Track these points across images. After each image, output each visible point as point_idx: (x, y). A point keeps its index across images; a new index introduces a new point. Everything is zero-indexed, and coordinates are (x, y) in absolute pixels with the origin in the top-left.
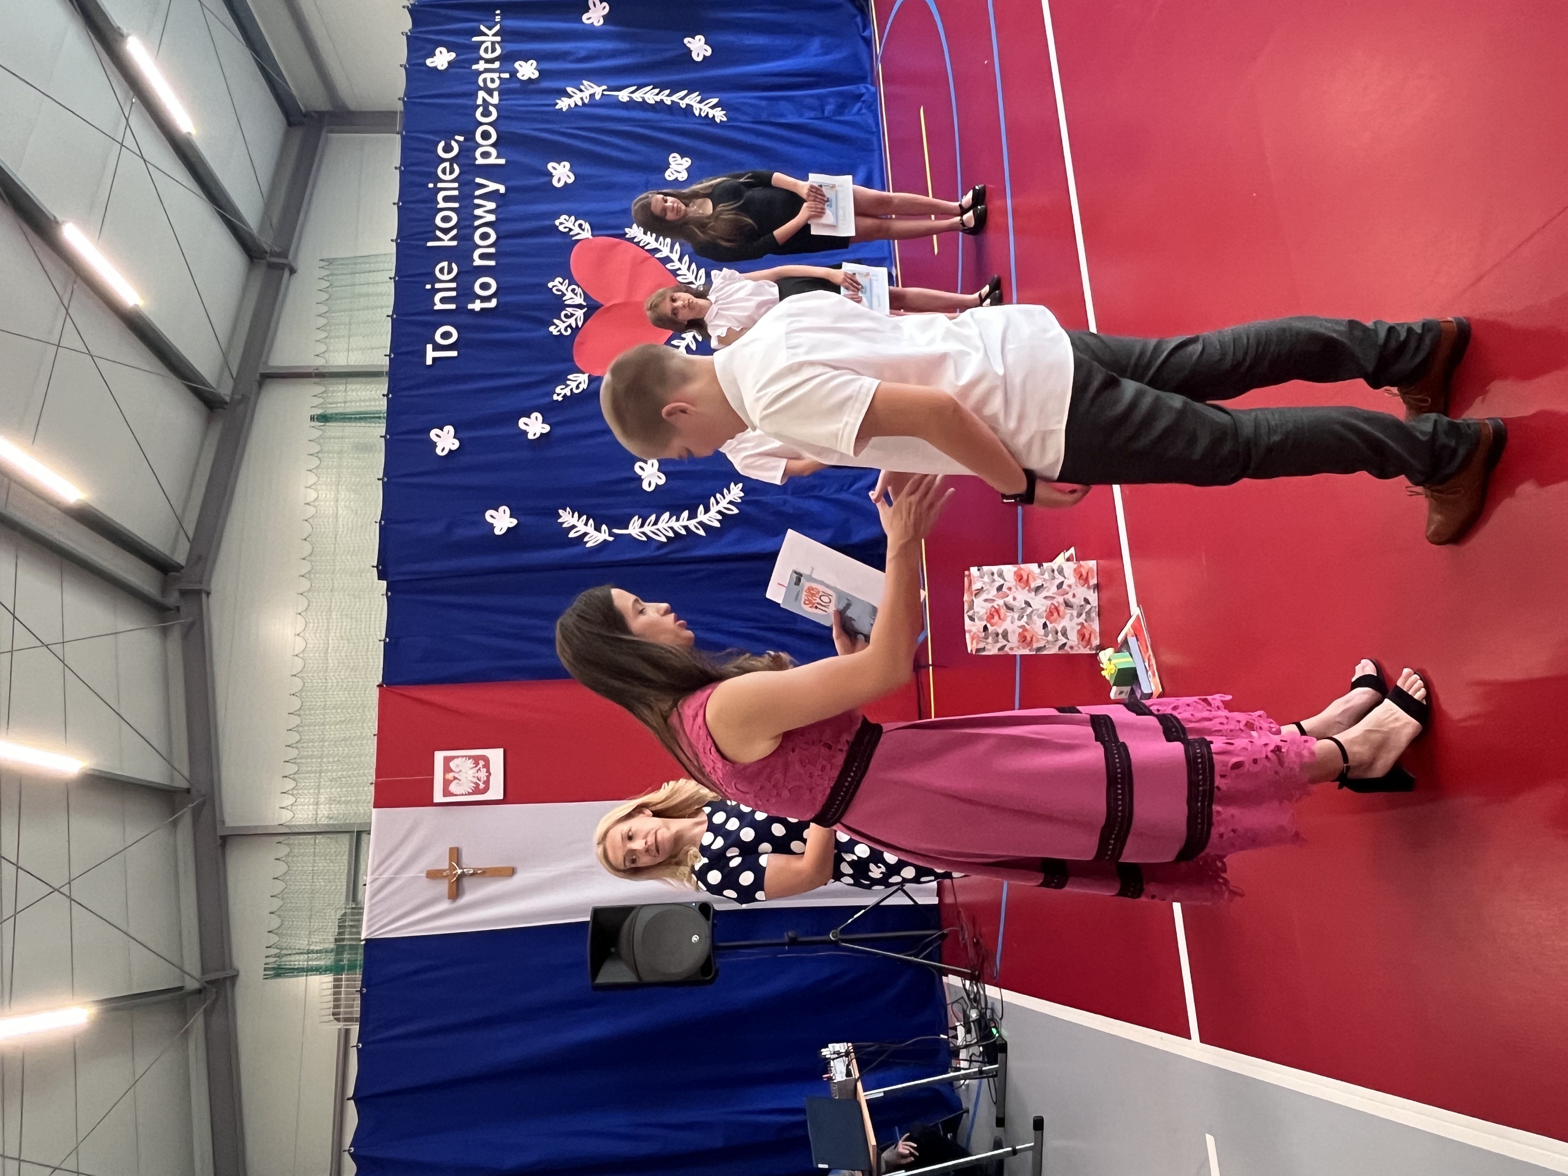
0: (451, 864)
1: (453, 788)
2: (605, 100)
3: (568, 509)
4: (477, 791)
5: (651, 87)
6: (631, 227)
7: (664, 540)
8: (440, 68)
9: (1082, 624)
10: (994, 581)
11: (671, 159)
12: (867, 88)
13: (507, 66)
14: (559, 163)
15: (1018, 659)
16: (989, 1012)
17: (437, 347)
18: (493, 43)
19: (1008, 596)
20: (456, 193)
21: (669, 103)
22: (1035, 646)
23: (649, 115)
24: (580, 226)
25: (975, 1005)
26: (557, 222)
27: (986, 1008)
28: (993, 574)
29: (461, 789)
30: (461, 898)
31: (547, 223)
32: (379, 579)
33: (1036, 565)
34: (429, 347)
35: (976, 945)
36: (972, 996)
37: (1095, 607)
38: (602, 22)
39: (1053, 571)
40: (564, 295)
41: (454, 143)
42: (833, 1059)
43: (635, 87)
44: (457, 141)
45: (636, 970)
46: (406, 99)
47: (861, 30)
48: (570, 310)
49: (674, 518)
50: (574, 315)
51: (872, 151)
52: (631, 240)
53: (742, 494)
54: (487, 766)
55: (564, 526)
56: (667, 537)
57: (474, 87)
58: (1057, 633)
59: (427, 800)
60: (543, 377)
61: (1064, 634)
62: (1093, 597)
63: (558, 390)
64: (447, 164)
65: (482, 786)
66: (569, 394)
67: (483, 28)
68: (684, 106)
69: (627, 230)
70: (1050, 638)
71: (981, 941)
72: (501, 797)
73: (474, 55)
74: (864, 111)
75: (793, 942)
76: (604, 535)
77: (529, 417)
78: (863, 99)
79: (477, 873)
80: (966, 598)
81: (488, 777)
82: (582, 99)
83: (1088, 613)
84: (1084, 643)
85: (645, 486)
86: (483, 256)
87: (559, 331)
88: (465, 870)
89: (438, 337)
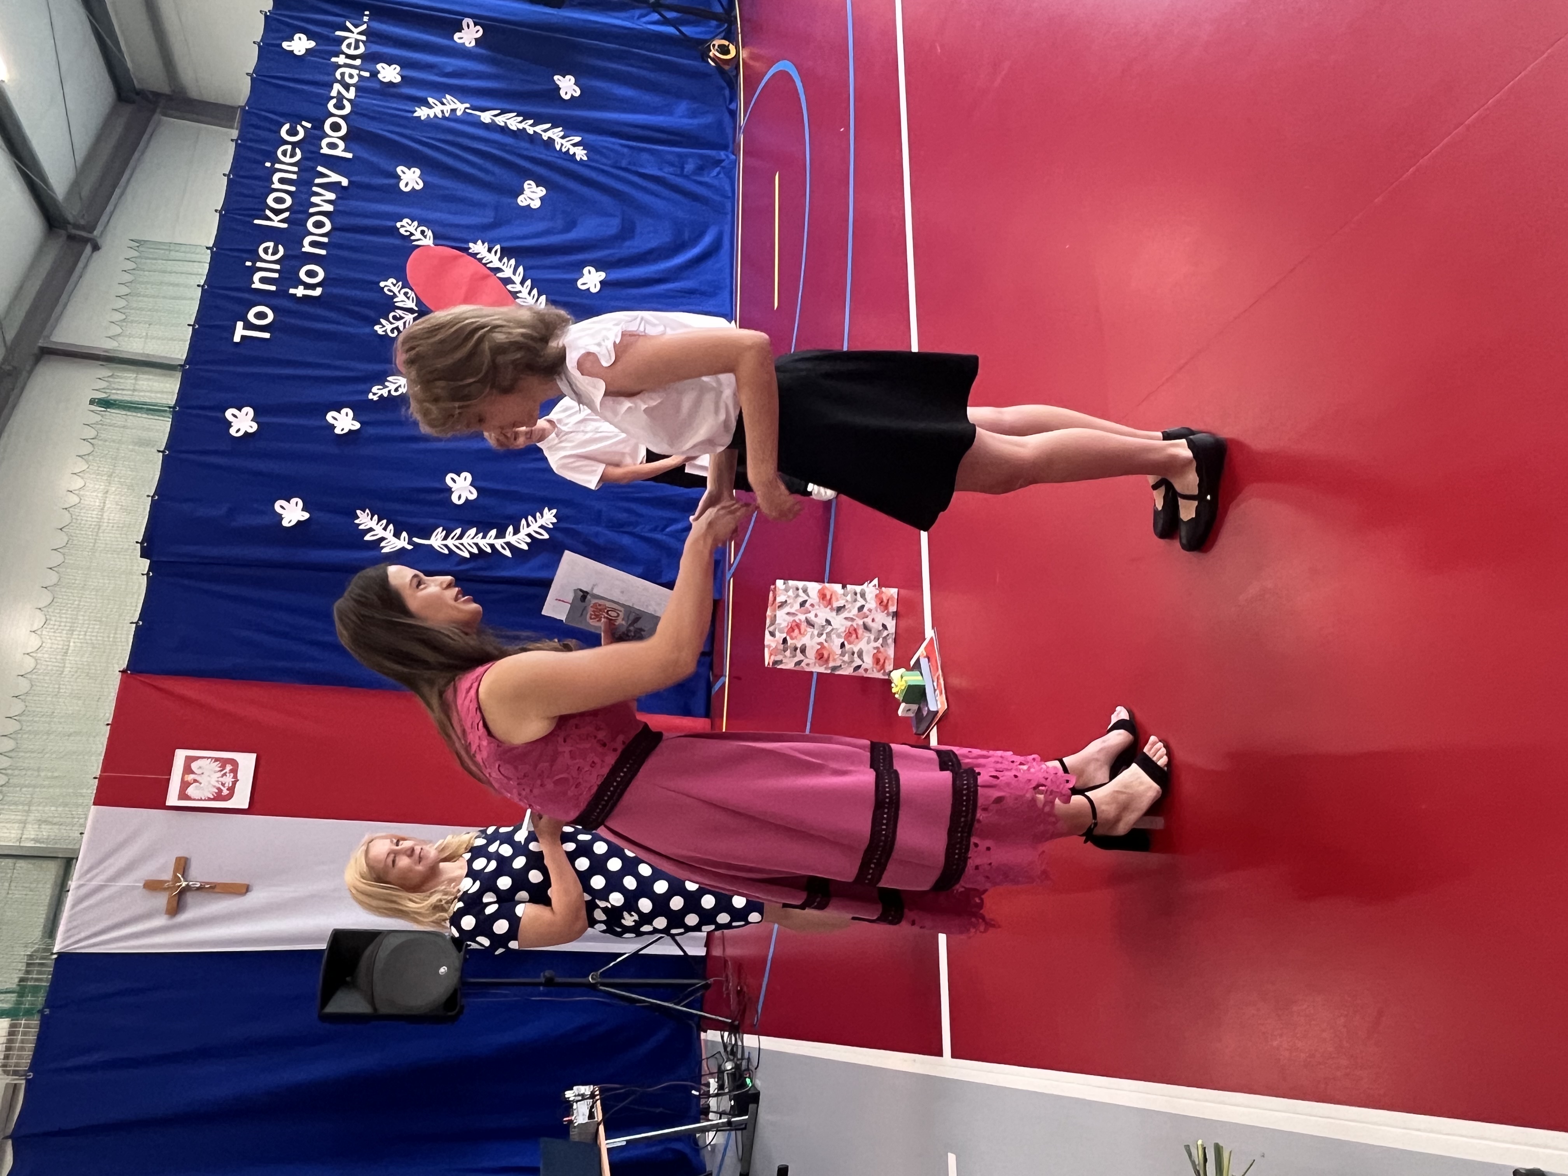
0: (175, 876)
1: (190, 791)
2: (465, 117)
3: (367, 511)
4: (219, 797)
5: (515, 114)
6: (475, 243)
7: (467, 555)
8: (297, 53)
9: (877, 648)
10: (797, 596)
11: (526, 186)
12: (727, 156)
13: (370, 66)
14: (409, 169)
15: (815, 676)
16: (744, 1063)
17: (249, 326)
18: (357, 41)
19: (810, 612)
20: (294, 177)
21: (531, 132)
22: (831, 664)
23: (510, 141)
24: (423, 232)
25: (732, 1057)
26: (398, 225)
27: (742, 1059)
28: (797, 589)
29: (200, 794)
30: (182, 914)
31: (390, 223)
32: (141, 557)
33: (840, 585)
34: (240, 325)
35: (739, 993)
36: (729, 1049)
37: (892, 634)
38: (473, 43)
39: (856, 594)
40: (395, 296)
41: (299, 128)
42: (577, 1101)
43: (499, 111)
44: (303, 126)
45: (372, 1002)
46: (254, 76)
47: (728, 102)
48: (399, 313)
49: (481, 535)
50: (403, 318)
51: (726, 214)
52: (474, 255)
53: (555, 520)
54: (235, 771)
55: (360, 527)
56: (470, 552)
57: (331, 78)
58: (853, 654)
59: (158, 802)
60: (359, 374)
61: (860, 655)
62: (891, 624)
63: (375, 389)
64: (289, 147)
65: (225, 792)
66: (386, 395)
67: (348, 24)
68: (545, 138)
69: (471, 245)
70: (846, 658)
71: (745, 989)
72: (246, 806)
73: (336, 49)
74: (722, 175)
75: (549, 982)
76: (403, 542)
77: (339, 412)
78: (723, 164)
79: (204, 888)
80: (769, 613)
81: (234, 783)
82: (442, 112)
83: (885, 638)
84: (878, 667)
85: (454, 499)
86: (313, 244)
87: (385, 331)
88: (191, 883)
89: (251, 316)
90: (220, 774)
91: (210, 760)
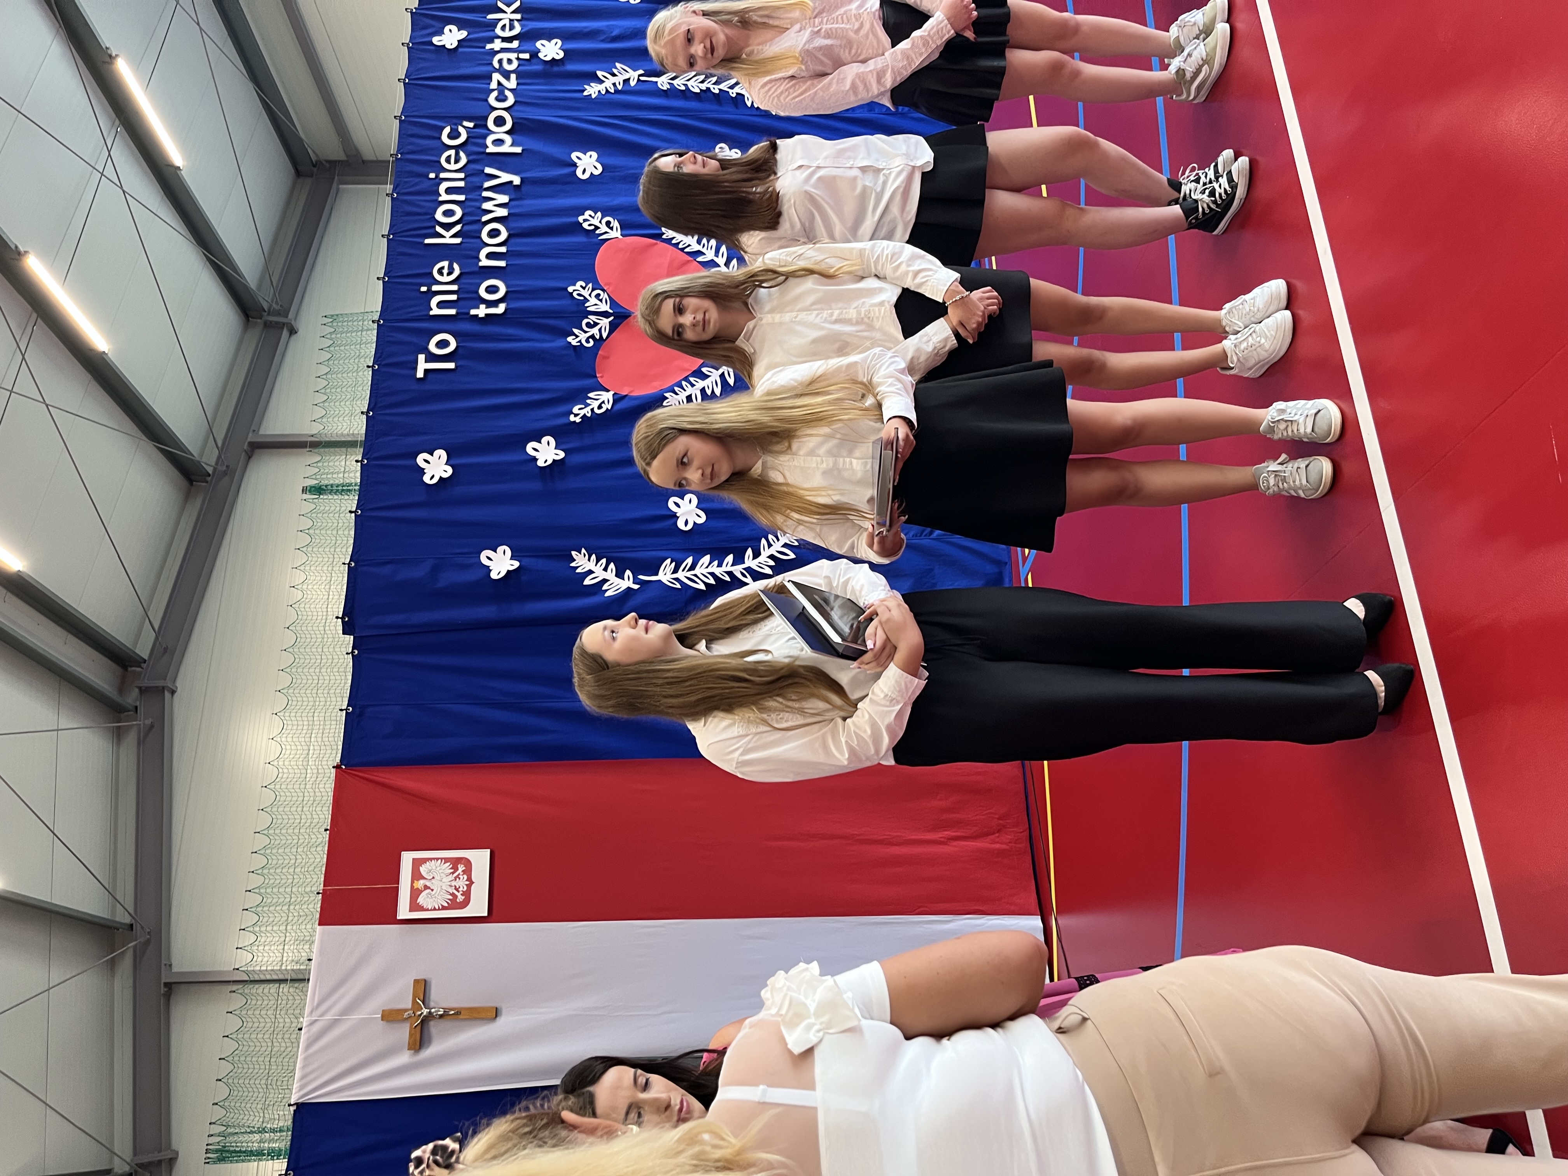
0: (414, 1001)
1: (421, 900)
2: (641, 86)
3: (583, 551)
4: (454, 904)
7: (702, 587)
8: (448, 46)
13: (528, 46)
14: (585, 153)
17: (431, 358)
18: (512, 21)
20: (461, 184)
21: (716, 91)
23: (693, 105)
24: (608, 224)
26: (581, 219)
29: (432, 902)
30: (428, 1046)
31: (569, 219)
32: (344, 633)
34: (421, 357)
40: (586, 300)
41: (461, 129)
44: (464, 127)
46: (407, 81)
48: (592, 319)
49: (716, 563)
50: (598, 324)
52: (669, 241)
54: (468, 871)
55: (578, 571)
56: (705, 584)
57: (488, 69)
59: (388, 916)
60: (557, 395)
63: (575, 410)
64: (452, 152)
65: (460, 898)
66: (589, 415)
67: (500, 4)
68: (733, 95)
72: (486, 914)
73: (490, 34)
76: (627, 582)
77: (540, 443)
79: (448, 1015)
81: (469, 887)
82: (614, 84)
85: (681, 524)
86: (490, 256)
87: (580, 342)
88: (433, 1010)
89: (432, 347)
90: (452, 877)
91: (440, 861)
